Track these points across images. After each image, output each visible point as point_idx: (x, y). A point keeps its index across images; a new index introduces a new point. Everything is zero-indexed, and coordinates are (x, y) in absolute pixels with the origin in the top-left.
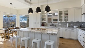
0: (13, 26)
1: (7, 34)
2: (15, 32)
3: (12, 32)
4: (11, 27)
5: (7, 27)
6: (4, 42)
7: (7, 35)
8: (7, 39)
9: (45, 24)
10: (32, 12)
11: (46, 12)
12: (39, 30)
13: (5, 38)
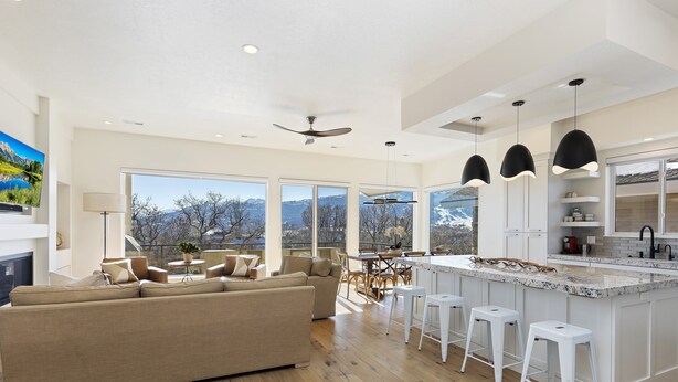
0: (398, 247)
1: (372, 277)
2: (406, 273)
3: (392, 272)
4: (390, 251)
5: (375, 250)
6: (366, 307)
7: (374, 286)
8: (376, 299)
9: (592, 240)
10: (484, 176)
11: (559, 170)
12: (519, 268)
13: (368, 295)
